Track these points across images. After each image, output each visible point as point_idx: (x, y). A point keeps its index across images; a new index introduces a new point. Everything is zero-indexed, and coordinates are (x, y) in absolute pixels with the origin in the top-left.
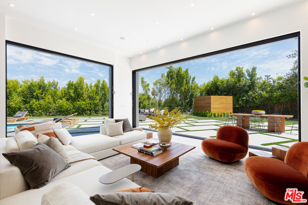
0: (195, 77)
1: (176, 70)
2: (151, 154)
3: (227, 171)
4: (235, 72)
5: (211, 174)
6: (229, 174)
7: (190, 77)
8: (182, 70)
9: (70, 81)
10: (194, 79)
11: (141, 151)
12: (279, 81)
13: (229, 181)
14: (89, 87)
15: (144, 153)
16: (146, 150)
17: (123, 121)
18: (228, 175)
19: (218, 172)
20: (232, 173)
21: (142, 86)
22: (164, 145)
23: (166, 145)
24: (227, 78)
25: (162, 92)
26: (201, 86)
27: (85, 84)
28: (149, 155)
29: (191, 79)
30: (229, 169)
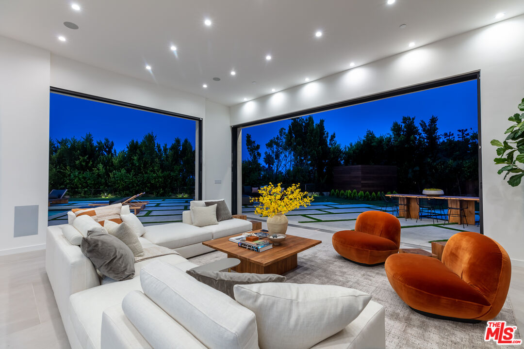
0: (334, 134)
1: (304, 122)
2: (256, 250)
3: (365, 276)
4: (402, 126)
5: (341, 279)
6: (367, 279)
7: (327, 133)
8: (313, 123)
9: (133, 141)
10: (333, 137)
11: (242, 246)
12: (474, 141)
13: (365, 288)
14: (162, 150)
15: (246, 248)
16: (249, 244)
17: (216, 205)
18: (365, 280)
19: (353, 277)
20: (371, 278)
21: (248, 148)
22: (275, 238)
23: (278, 238)
24: (389, 136)
25: (280, 158)
26: (345, 148)
27: (156, 145)
28: (253, 250)
29: (329, 138)
30: (369, 273)
